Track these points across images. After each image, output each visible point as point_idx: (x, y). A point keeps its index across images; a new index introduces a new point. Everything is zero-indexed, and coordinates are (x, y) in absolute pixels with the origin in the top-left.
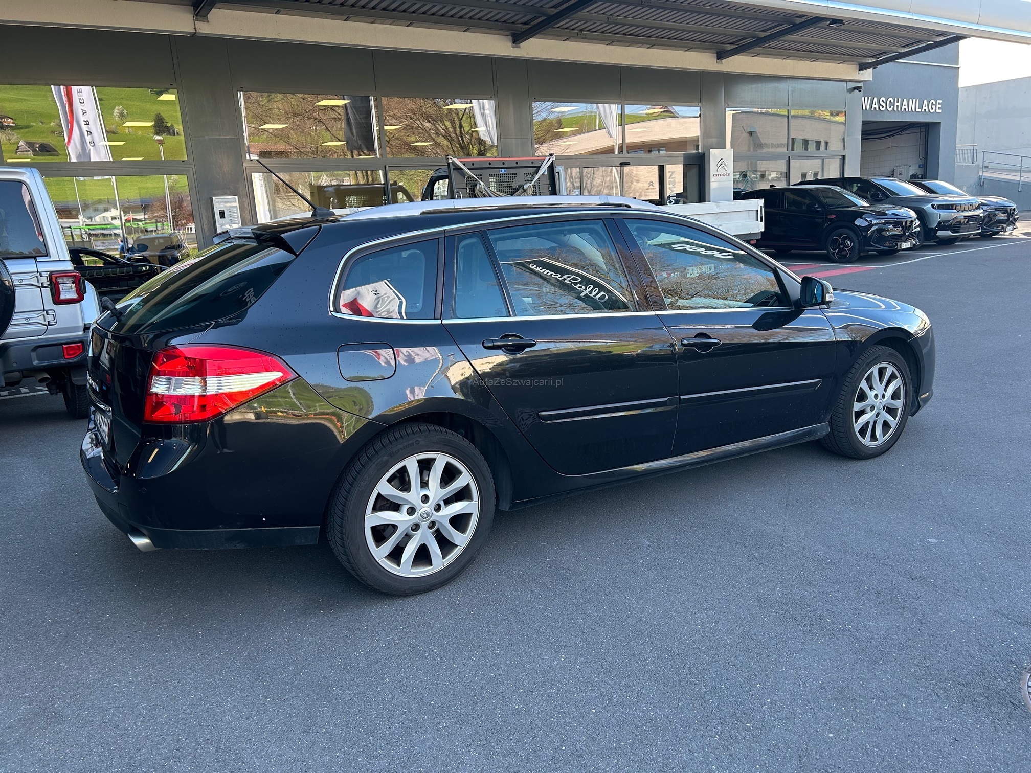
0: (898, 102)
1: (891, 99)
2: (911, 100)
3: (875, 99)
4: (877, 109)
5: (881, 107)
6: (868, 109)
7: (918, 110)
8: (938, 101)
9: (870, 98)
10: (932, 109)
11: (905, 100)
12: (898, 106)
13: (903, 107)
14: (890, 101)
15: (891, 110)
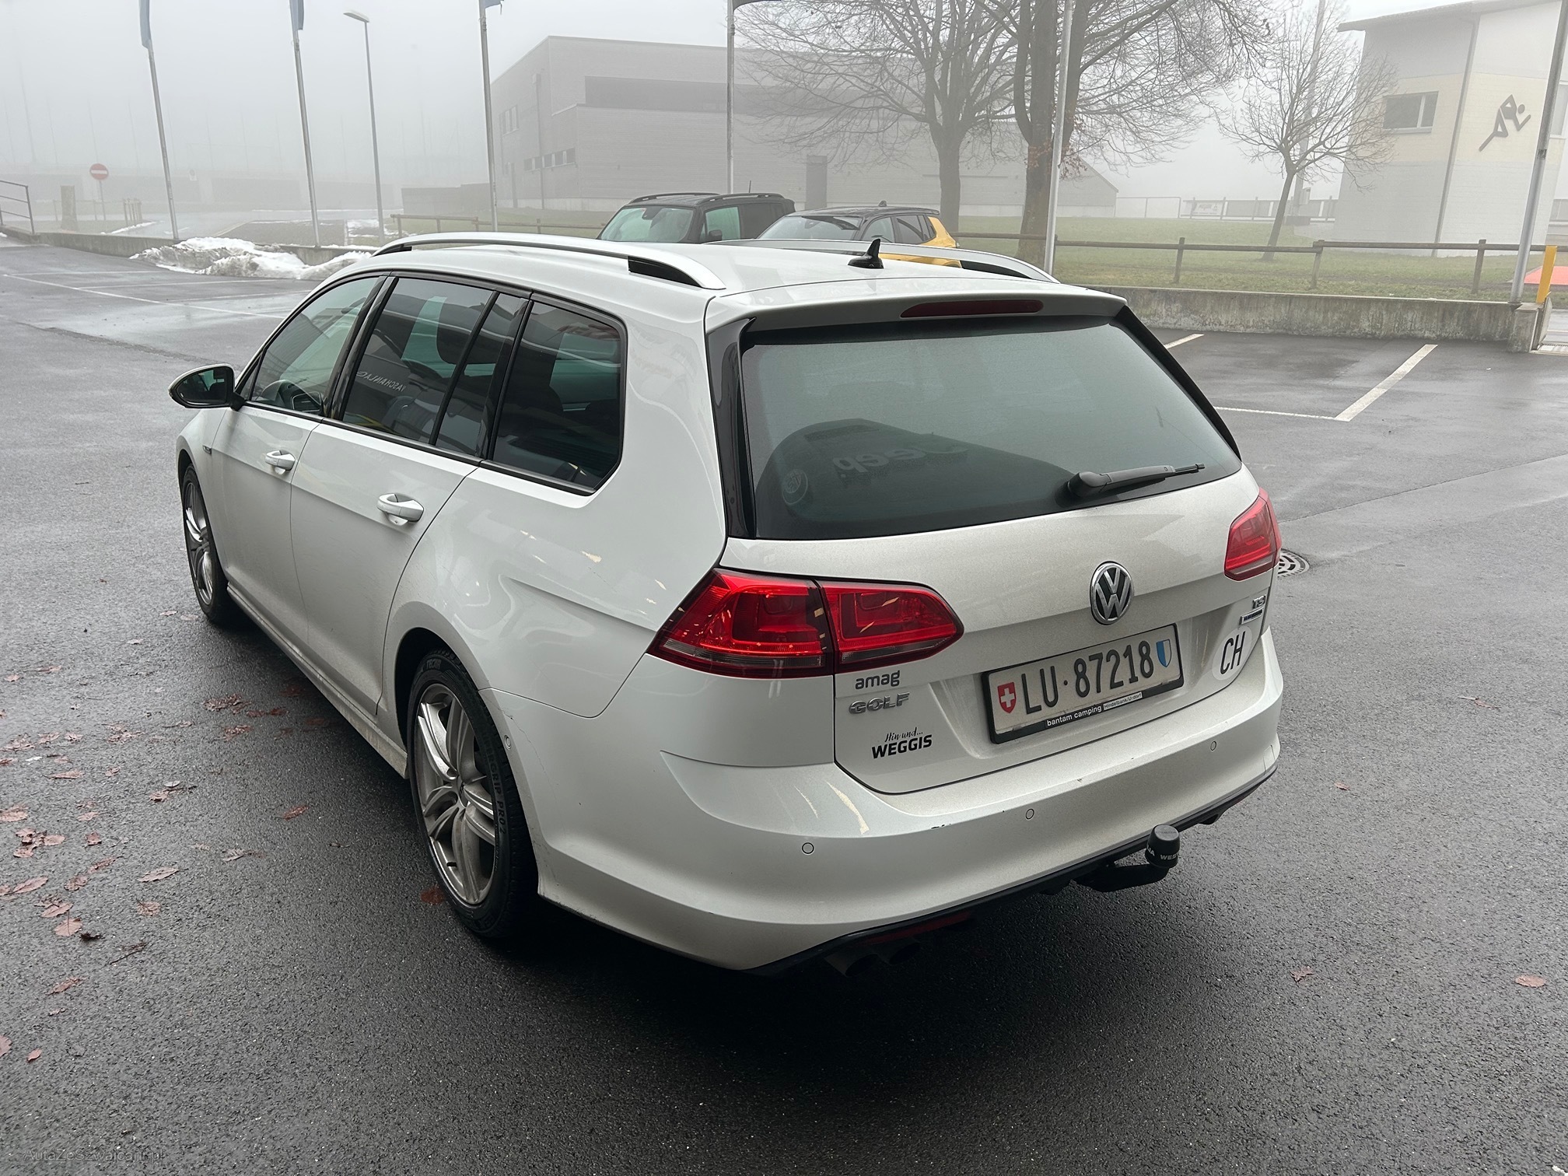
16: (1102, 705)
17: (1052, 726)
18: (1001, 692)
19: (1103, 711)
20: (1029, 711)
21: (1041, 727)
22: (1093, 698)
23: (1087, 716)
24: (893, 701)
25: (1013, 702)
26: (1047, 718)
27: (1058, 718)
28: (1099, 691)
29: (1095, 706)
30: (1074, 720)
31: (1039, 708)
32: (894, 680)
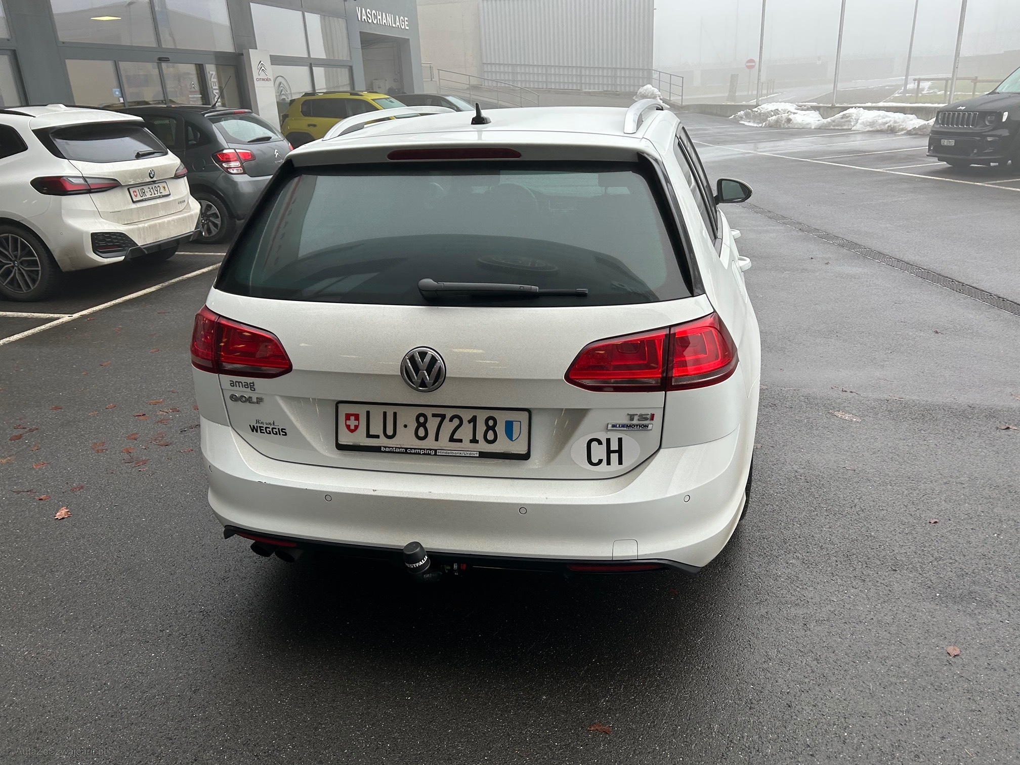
0: (379, 15)
1: (374, 12)
2: (387, 14)
3: (363, 9)
4: (366, 21)
5: (368, 19)
6: (360, 19)
7: (394, 25)
8: (406, 19)
9: (359, 8)
10: (402, 25)
11: (384, 14)
12: (380, 19)
13: (384, 21)
14: (374, 14)
15: (375, 22)
16: (436, 451)
17: (385, 452)
18: (348, 417)
19: (435, 454)
20: (369, 436)
21: (377, 449)
22: (430, 443)
23: (419, 454)
24: (255, 400)
25: (356, 427)
26: (383, 445)
27: (393, 448)
28: (437, 439)
29: (431, 450)
30: (406, 453)
31: (378, 437)
32: (252, 386)
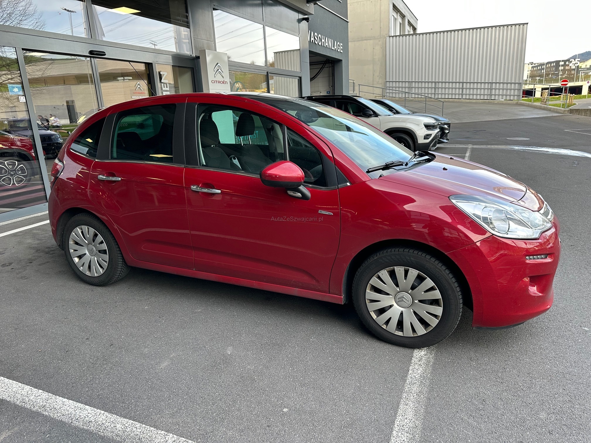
0: (323, 39)
1: (320, 35)
2: (329, 39)
3: (312, 32)
4: (314, 42)
5: (315, 40)
7: (333, 48)
8: (341, 44)
9: (309, 31)
10: (339, 49)
11: (327, 38)
12: (323, 42)
13: (327, 44)
14: (320, 37)
15: (320, 44)
